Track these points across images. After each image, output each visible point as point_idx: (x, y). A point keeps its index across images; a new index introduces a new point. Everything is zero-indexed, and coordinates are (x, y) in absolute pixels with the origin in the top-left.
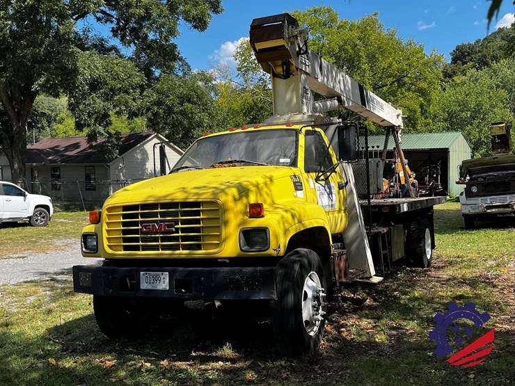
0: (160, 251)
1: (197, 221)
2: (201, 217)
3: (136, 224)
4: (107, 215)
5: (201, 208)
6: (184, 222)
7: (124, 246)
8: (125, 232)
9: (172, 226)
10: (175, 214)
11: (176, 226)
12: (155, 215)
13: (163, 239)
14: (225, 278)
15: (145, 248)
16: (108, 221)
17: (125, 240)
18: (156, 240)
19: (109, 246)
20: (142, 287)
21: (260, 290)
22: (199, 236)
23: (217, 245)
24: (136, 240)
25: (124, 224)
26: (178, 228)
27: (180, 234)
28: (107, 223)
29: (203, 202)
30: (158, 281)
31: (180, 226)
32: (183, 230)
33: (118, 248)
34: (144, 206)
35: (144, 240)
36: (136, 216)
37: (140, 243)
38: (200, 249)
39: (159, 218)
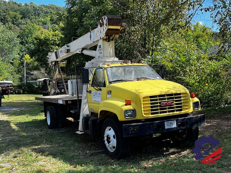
0: (168, 113)
1: (180, 100)
2: (182, 99)
3: (157, 103)
4: (143, 100)
5: (181, 96)
6: (176, 101)
7: (151, 113)
8: (151, 107)
9: (173, 103)
10: (173, 98)
12: (165, 99)
13: (169, 108)
14: (194, 120)
15: (161, 113)
16: (143, 103)
17: (152, 110)
18: (166, 109)
19: (145, 114)
20: (166, 128)
21: (202, 122)
22: (182, 106)
23: (187, 109)
24: (157, 110)
25: (151, 104)
27: (175, 106)
29: (182, 93)
30: (172, 125)
32: (176, 104)
33: (148, 114)
34: (160, 96)
35: (160, 109)
36: (157, 100)
37: (159, 111)
38: (182, 111)
39: (167, 100)
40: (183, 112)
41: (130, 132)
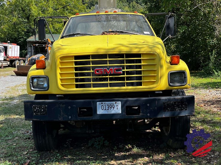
0: (109, 88)
2: (142, 64)
3: (88, 69)
4: (60, 62)
5: (142, 58)
6: (128, 67)
7: (76, 85)
8: (76, 75)
9: (120, 70)
10: (122, 62)
11: (123, 70)
12: (105, 62)
13: (111, 79)
14: (164, 103)
15: (95, 86)
16: (60, 67)
18: (106, 79)
19: (62, 85)
20: (98, 113)
21: (186, 110)
22: (141, 77)
24: (89, 80)
25: (76, 69)
26: (124, 71)
27: (125, 76)
28: (60, 68)
29: (143, 54)
30: (113, 108)
31: (125, 70)
32: (128, 73)
33: (70, 86)
34: (94, 56)
35: (94, 80)
36: (88, 63)
37: (92, 82)
38: (141, 85)
39: (108, 65)
40: (143, 88)
41: (33, 113)
